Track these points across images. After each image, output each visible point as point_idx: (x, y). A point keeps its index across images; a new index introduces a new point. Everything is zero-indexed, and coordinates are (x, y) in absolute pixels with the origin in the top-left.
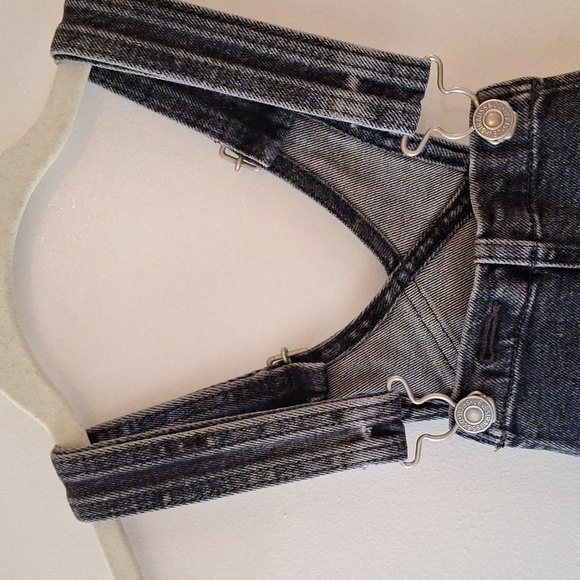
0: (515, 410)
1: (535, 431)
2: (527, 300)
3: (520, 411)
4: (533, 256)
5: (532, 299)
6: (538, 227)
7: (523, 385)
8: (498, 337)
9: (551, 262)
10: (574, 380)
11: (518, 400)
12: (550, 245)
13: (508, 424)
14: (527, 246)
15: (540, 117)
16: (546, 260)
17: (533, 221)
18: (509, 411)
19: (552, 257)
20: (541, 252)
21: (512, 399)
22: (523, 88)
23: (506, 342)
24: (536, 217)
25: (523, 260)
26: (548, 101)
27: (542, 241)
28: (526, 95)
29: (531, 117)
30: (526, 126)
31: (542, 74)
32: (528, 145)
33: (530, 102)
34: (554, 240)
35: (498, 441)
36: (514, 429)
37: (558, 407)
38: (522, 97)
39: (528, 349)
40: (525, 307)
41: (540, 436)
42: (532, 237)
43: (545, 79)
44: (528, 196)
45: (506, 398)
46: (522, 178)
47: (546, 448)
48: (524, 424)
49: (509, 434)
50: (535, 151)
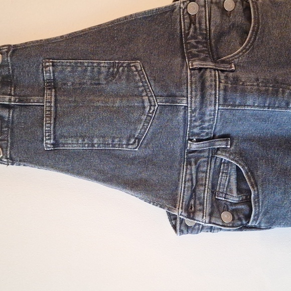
0: (10, 152)
1: (18, 159)
2: (9, 115)
3: (12, 152)
4: (10, 100)
5: (11, 115)
6: (13, 92)
7: (12, 144)
8: (2, 128)
9: (16, 102)
10: (28, 141)
11: (11, 149)
12: (17, 97)
13: (8, 157)
14: (8, 97)
15: (10, 57)
16: (15, 102)
17: (11, 90)
18: (8, 153)
19: (17, 101)
20: (13, 99)
21: (9, 148)
22: (5, 47)
23: (5, 129)
24: (13, 89)
25: (6, 102)
26: (14, 51)
27: (13, 96)
28: (6, 50)
29: (7, 57)
30: (6, 59)
31: (12, 43)
32: (8, 66)
33: (7, 52)
34: (18, 96)
35: (6, 163)
36: (11, 158)
37: (25, 151)
38: (4, 50)
39: (12, 132)
40: (9, 117)
41: (20, 161)
42: (10, 95)
43: (14, 45)
44: (11, 82)
45: (7, 148)
46: (8, 76)
47: (24, 165)
48: (14, 157)
49: (10, 161)
50: (10, 67)
